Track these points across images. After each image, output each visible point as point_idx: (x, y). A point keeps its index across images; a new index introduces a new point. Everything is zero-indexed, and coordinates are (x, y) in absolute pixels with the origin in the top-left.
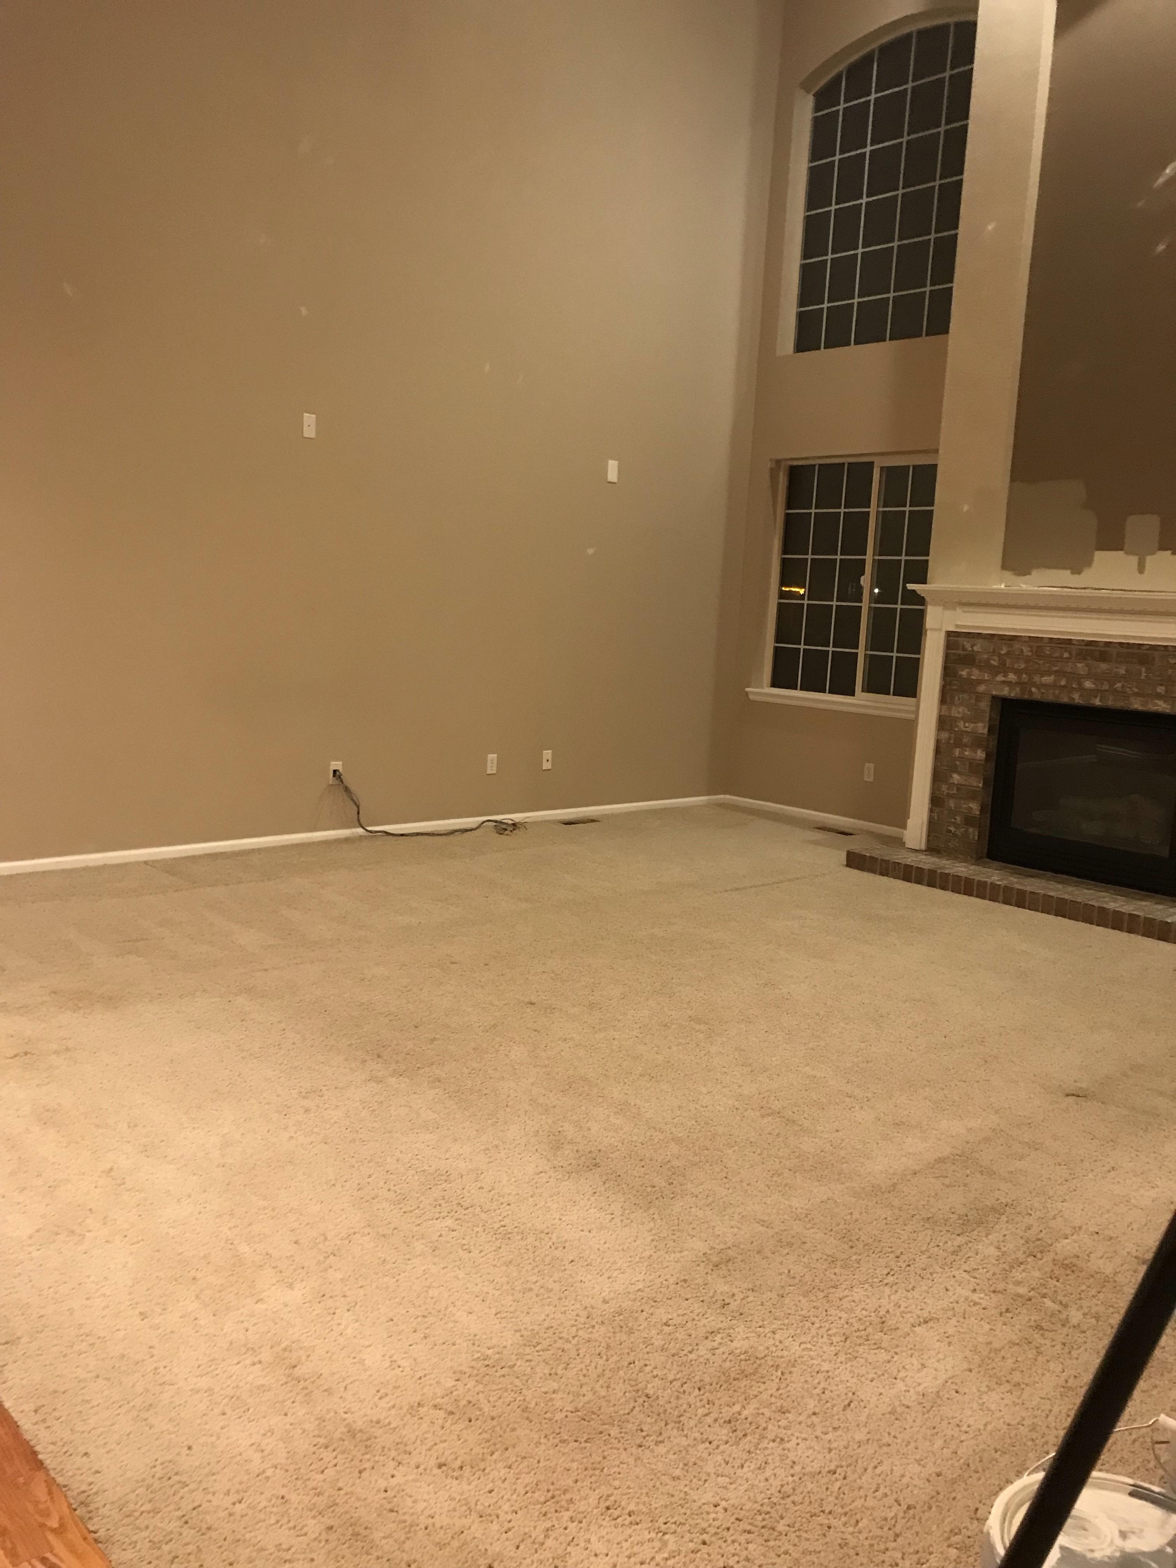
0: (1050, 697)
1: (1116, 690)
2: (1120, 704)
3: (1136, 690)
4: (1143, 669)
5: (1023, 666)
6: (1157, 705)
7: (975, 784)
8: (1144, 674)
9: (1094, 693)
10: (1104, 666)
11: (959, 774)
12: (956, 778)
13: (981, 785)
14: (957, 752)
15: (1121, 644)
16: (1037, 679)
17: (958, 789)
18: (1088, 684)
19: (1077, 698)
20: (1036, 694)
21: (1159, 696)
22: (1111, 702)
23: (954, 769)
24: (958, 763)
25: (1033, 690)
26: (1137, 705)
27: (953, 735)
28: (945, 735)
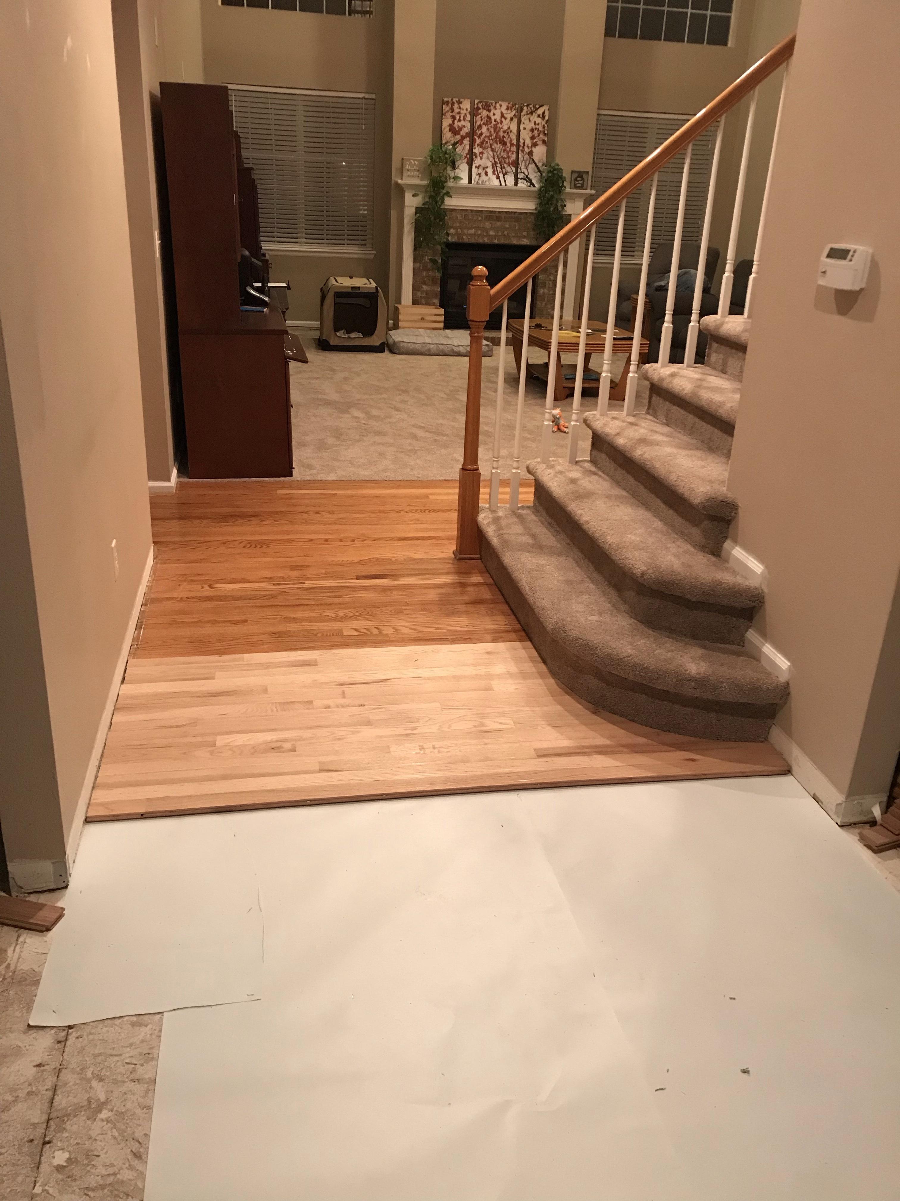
0: (473, 240)
1: (505, 235)
2: (507, 242)
3: (513, 234)
5: (458, 225)
7: (436, 290)
8: (517, 227)
9: (495, 237)
10: (499, 223)
11: (426, 285)
12: (425, 287)
13: (439, 290)
14: (425, 273)
15: (506, 212)
16: (466, 231)
17: (427, 294)
18: (492, 233)
19: (486, 240)
20: (466, 239)
21: (524, 237)
22: (502, 241)
23: (424, 283)
24: (425, 279)
25: (464, 237)
26: (515, 242)
27: (422, 265)
28: (418, 265)
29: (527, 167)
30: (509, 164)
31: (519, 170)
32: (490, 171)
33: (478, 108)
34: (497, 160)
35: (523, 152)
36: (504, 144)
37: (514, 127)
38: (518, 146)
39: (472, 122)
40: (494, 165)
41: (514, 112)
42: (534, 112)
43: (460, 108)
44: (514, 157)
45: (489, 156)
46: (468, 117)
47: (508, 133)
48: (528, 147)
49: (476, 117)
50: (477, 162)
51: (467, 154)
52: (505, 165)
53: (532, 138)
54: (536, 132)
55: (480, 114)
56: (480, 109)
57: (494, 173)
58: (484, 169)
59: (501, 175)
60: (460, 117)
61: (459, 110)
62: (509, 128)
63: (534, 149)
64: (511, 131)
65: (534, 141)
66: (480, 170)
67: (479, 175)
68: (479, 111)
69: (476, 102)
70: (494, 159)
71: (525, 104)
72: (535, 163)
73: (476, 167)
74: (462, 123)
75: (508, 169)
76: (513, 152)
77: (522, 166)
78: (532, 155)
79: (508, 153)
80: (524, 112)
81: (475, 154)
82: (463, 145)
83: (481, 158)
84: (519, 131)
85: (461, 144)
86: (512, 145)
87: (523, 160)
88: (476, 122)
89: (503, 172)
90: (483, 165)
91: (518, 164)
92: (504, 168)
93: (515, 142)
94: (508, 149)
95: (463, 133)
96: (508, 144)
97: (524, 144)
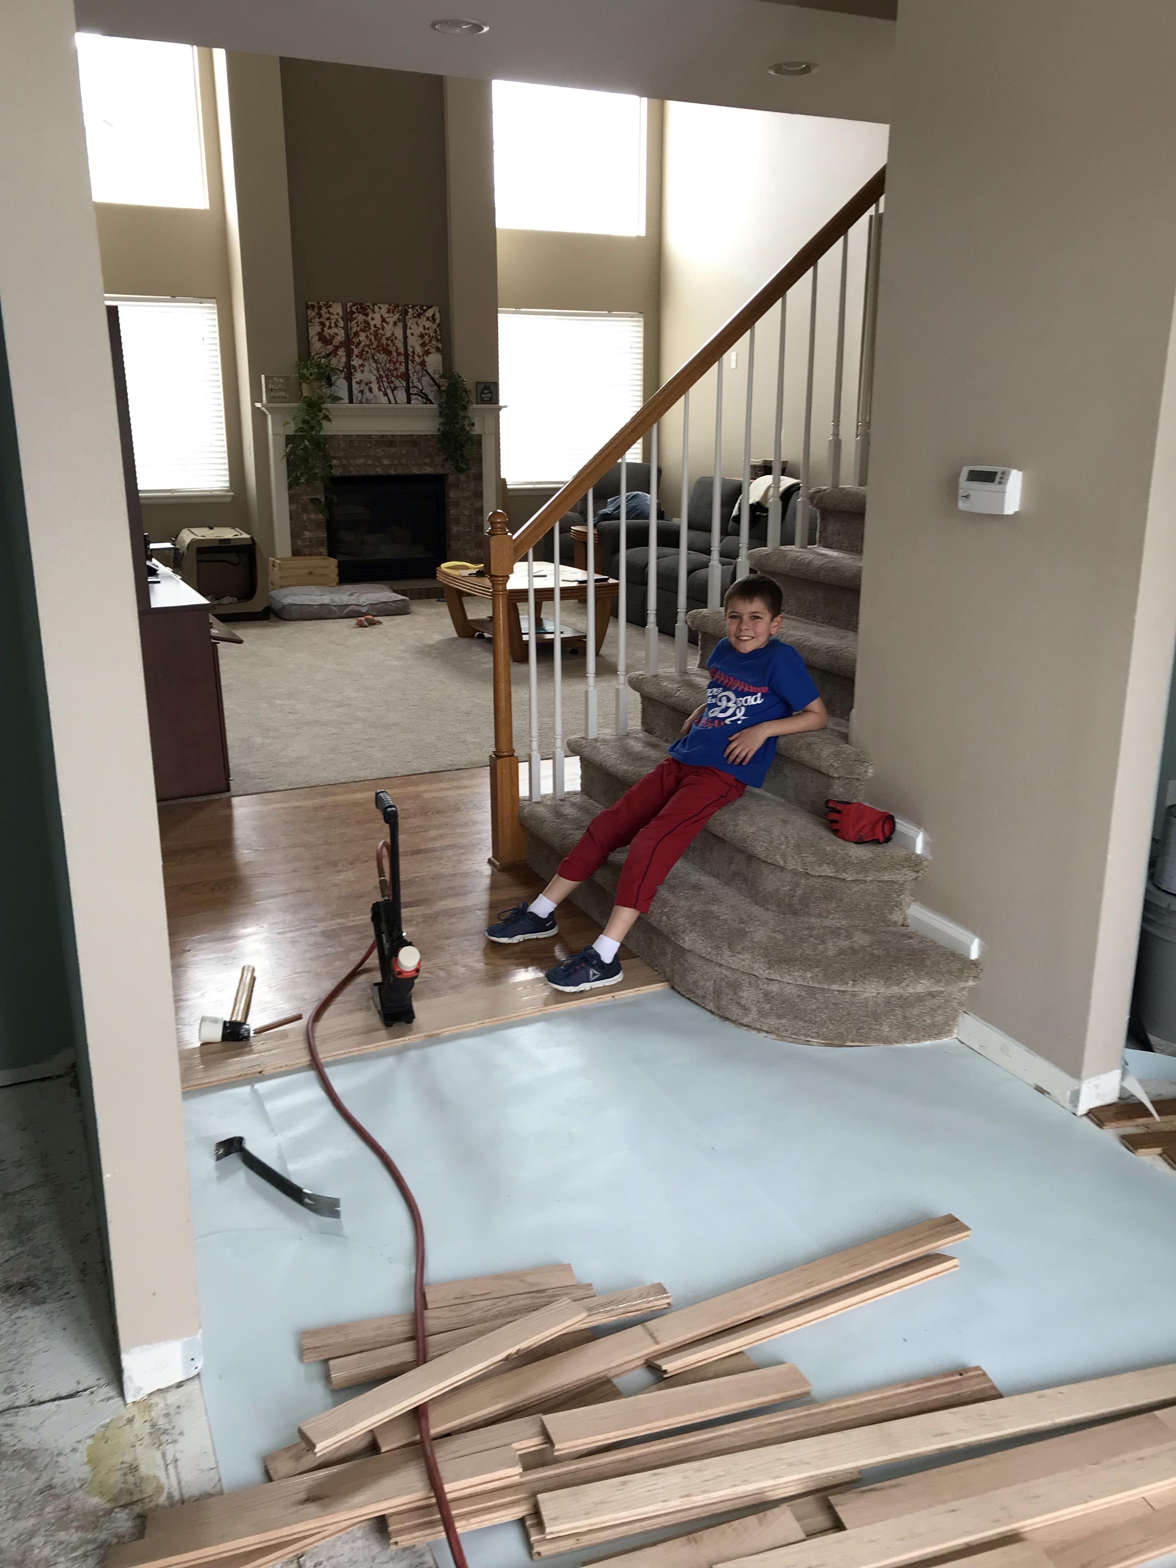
0: (363, 472)
1: (402, 464)
2: (407, 472)
3: (413, 462)
4: (416, 450)
5: (341, 454)
6: (426, 470)
7: (321, 536)
8: (416, 453)
9: (389, 467)
10: (393, 450)
11: (308, 531)
12: (307, 534)
13: (325, 535)
14: (305, 516)
15: (401, 436)
16: (352, 461)
17: (310, 542)
18: (385, 462)
19: (380, 471)
20: (353, 471)
21: (427, 465)
22: (400, 471)
23: (306, 528)
24: (306, 524)
25: (351, 469)
26: (415, 471)
27: (300, 506)
28: (294, 507)
29: (420, 381)
30: (397, 377)
31: (411, 384)
32: (375, 386)
33: (353, 313)
34: (382, 373)
35: (413, 362)
36: (389, 353)
37: (399, 333)
38: (406, 355)
39: (346, 328)
40: (379, 379)
41: (397, 316)
42: (422, 314)
43: (329, 313)
44: (402, 369)
45: (372, 368)
46: (341, 323)
47: (392, 340)
48: (419, 356)
49: (351, 322)
50: (358, 376)
51: (344, 368)
52: (393, 379)
53: (423, 345)
54: (426, 337)
55: (355, 319)
56: (354, 313)
57: (380, 390)
58: (367, 384)
59: (389, 391)
60: (330, 323)
61: (328, 316)
62: (393, 334)
63: (426, 359)
64: (396, 338)
65: (426, 348)
66: (363, 387)
67: (362, 392)
68: (354, 316)
69: (349, 305)
70: (378, 371)
71: (410, 306)
72: (430, 375)
73: (357, 383)
74: (334, 330)
75: (397, 383)
76: (401, 362)
77: (414, 379)
78: (425, 366)
79: (395, 364)
80: (410, 315)
81: (354, 367)
82: (338, 356)
83: (362, 371)
84: (405, 337)
85: (335, 356)
86: (399, 354)
87: (415, 372)
88: (351, 329)
89: (391, 387)
90: (365, 381)
91: (409, 377)
92: (392, 382)
93: (402, 350)
94: (395, 360)
95: (336, 342)
96: (394, 354)
97: (413, 352)
